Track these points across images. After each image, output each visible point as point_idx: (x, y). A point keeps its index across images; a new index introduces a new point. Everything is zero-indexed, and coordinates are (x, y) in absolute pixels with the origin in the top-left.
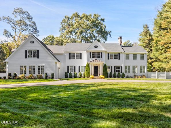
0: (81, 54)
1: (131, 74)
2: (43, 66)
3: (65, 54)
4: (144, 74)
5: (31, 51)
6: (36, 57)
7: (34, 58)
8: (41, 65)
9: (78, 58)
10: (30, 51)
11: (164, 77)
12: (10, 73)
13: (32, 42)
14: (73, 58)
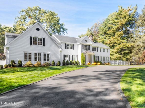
0: (74, 45)
1: (102, 62)
2: (49, 54)
3: (62, 44)
4: (108, 62)
5: (37, 38)
6: (41, 45)
7: (39, 45)
8: (47, 52)
9: (71, 48)
10: (35, 38)
11: (117, 64)
12: (14, 60)
13: (38, 29)
14: (68, 48)
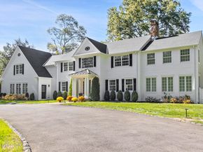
0: (74, 62)
1: (159, 93)
2: (27, 84)
4: (188, 93)
7: (20, 74)
8: (25, 82)
9: (71, 69)
14: (66, 69)
